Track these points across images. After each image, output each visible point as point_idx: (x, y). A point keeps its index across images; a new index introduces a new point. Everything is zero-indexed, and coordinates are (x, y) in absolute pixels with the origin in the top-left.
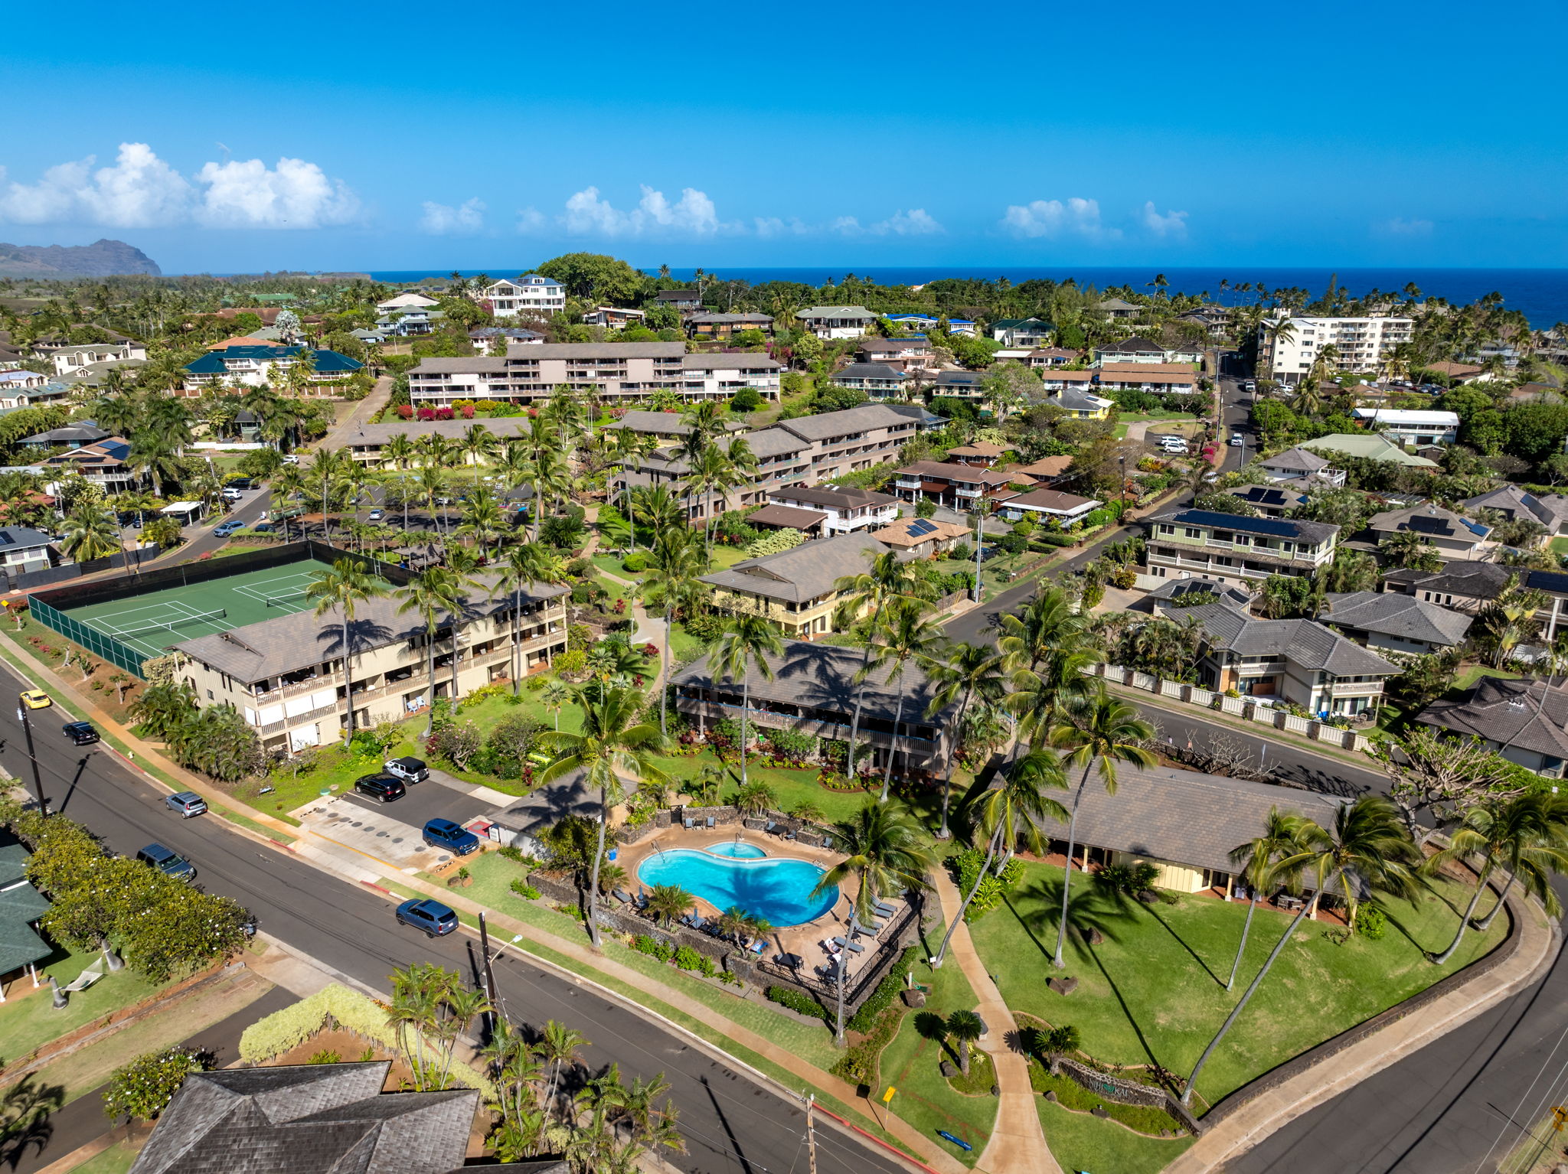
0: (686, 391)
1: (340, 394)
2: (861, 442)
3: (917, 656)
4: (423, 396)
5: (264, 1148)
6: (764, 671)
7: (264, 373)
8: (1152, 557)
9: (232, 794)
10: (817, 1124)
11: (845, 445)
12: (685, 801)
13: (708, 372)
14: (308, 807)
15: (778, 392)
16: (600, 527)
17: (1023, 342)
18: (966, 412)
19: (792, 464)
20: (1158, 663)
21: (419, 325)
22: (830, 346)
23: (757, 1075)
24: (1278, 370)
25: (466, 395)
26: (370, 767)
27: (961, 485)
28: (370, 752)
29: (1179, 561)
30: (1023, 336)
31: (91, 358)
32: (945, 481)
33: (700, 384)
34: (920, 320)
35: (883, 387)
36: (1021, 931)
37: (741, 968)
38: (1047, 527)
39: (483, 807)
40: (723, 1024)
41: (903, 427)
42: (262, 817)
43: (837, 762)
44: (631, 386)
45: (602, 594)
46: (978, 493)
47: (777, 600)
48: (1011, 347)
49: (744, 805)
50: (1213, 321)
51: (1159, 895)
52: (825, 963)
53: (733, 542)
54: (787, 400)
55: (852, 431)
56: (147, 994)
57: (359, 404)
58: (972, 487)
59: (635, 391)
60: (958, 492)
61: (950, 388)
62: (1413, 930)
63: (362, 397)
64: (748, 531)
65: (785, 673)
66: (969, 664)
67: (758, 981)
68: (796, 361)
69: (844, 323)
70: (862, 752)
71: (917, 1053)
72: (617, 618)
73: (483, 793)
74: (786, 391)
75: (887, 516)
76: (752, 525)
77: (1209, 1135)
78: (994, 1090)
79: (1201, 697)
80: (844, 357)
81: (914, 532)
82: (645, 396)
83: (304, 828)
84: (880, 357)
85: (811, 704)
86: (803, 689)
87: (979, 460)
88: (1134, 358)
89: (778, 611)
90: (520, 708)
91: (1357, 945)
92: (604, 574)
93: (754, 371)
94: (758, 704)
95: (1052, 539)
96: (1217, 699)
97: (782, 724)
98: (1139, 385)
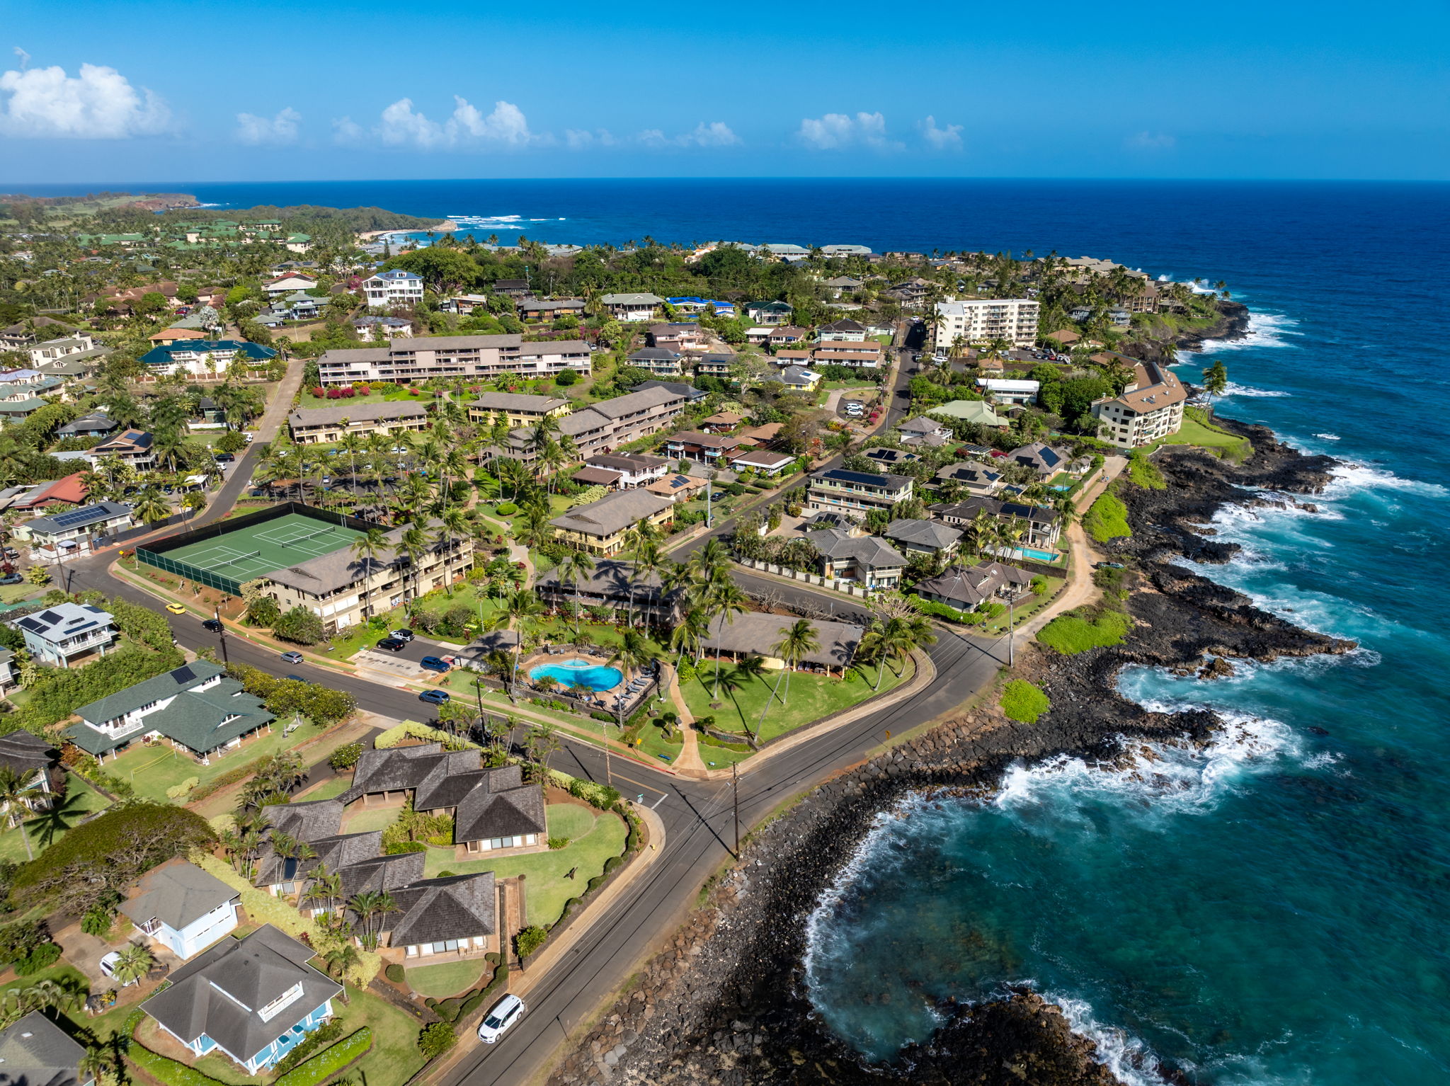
0: (524, 370)
1: (263, 376)
2: (647, 415)
3: (657, 568)
4: (330, 379)
5: (406, 766)
6: (586, 577)
7: (203, 362)
8: (811, 497)
9: (313, 652)
10: (611, 757)
11: (635, 419)
12: (549, 643)
13: (539, 356)
14: (356, 656)
15: (590, 369)
16: (477, 483)
17: (769, 319)
18: (719, 387)
19: (601, 434)
20: (794, 562)
21: (308, 310)
22: (628, 328)
23: (588, 744)
24: (939, 344)
25: (362, 378)
26: (383, 635)
27: (708, 449)
28: (380, 628)
29: (826, 500)
30: (769, 315)
31: (62, 352)
32: (699, 446)
33: (534, 366)
34: (694, 304)
35: (664, 365)
36: (702, 688)
37: (580, 707)
38: (759, 476)
39: (447, 651)
40: (573, 728)
41: (675, 402)
42: (333, 662)
43: (623, 619)
44: (483, 368)
45: (489, 533)
46: (719, 454)
47: (592, 535)
48: (759, 325)
49: (578, 643)
50: (914, 294)
51: (764, 670)
52: (615, 703)
53: (564, 493)
54: (597, 374)
55: (640, 409)
56: (319, 732)
57: (279, 384)
58: (715, 450)
59: (486, 372)
60: (707, 453)
61: (711, 366)
62: (869, 679)
63: (280, 379)
64: (573, 486)
65: (597, 577)
66: (679, 572)
67: (587, 711)
68: (601, 342)
69: (638, 307)
70: (636, 615)
71: (652, 732)
72: (498, 547)
73: (444, 645)
74: (595, 369)
75: (660, 473)
76: (575, 481)
77: (762, 751)
78: (682, 742)
79: (815, 579)
80: (637, 337)
81: (675, 484)
82: (494, 376)
83: (358, 666)
84: (663, 339)
85: (611, 592)
86: (607, 585)
87: (723, 428)
88: (844, 335)
89: (593, 541)
90: (453, 601)
91: (843, 685)
92: (488, 518)
93: (572, 355)
94: (583, 594)
95: (762, 484)
96: (822, 580)
97: (596, 603)
98: (841, 361)
